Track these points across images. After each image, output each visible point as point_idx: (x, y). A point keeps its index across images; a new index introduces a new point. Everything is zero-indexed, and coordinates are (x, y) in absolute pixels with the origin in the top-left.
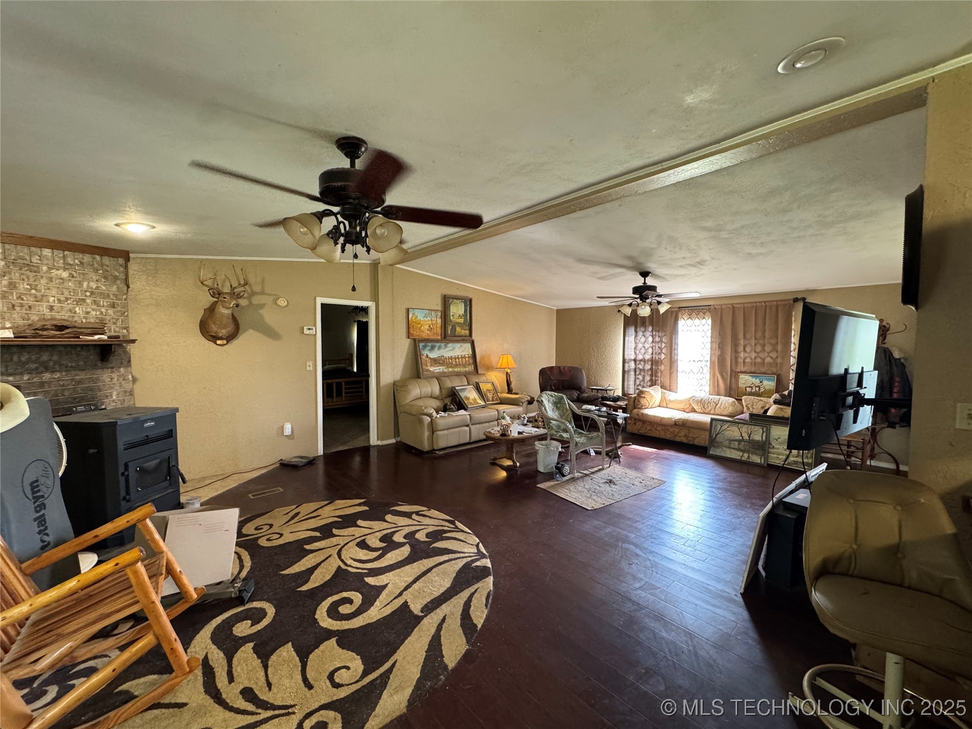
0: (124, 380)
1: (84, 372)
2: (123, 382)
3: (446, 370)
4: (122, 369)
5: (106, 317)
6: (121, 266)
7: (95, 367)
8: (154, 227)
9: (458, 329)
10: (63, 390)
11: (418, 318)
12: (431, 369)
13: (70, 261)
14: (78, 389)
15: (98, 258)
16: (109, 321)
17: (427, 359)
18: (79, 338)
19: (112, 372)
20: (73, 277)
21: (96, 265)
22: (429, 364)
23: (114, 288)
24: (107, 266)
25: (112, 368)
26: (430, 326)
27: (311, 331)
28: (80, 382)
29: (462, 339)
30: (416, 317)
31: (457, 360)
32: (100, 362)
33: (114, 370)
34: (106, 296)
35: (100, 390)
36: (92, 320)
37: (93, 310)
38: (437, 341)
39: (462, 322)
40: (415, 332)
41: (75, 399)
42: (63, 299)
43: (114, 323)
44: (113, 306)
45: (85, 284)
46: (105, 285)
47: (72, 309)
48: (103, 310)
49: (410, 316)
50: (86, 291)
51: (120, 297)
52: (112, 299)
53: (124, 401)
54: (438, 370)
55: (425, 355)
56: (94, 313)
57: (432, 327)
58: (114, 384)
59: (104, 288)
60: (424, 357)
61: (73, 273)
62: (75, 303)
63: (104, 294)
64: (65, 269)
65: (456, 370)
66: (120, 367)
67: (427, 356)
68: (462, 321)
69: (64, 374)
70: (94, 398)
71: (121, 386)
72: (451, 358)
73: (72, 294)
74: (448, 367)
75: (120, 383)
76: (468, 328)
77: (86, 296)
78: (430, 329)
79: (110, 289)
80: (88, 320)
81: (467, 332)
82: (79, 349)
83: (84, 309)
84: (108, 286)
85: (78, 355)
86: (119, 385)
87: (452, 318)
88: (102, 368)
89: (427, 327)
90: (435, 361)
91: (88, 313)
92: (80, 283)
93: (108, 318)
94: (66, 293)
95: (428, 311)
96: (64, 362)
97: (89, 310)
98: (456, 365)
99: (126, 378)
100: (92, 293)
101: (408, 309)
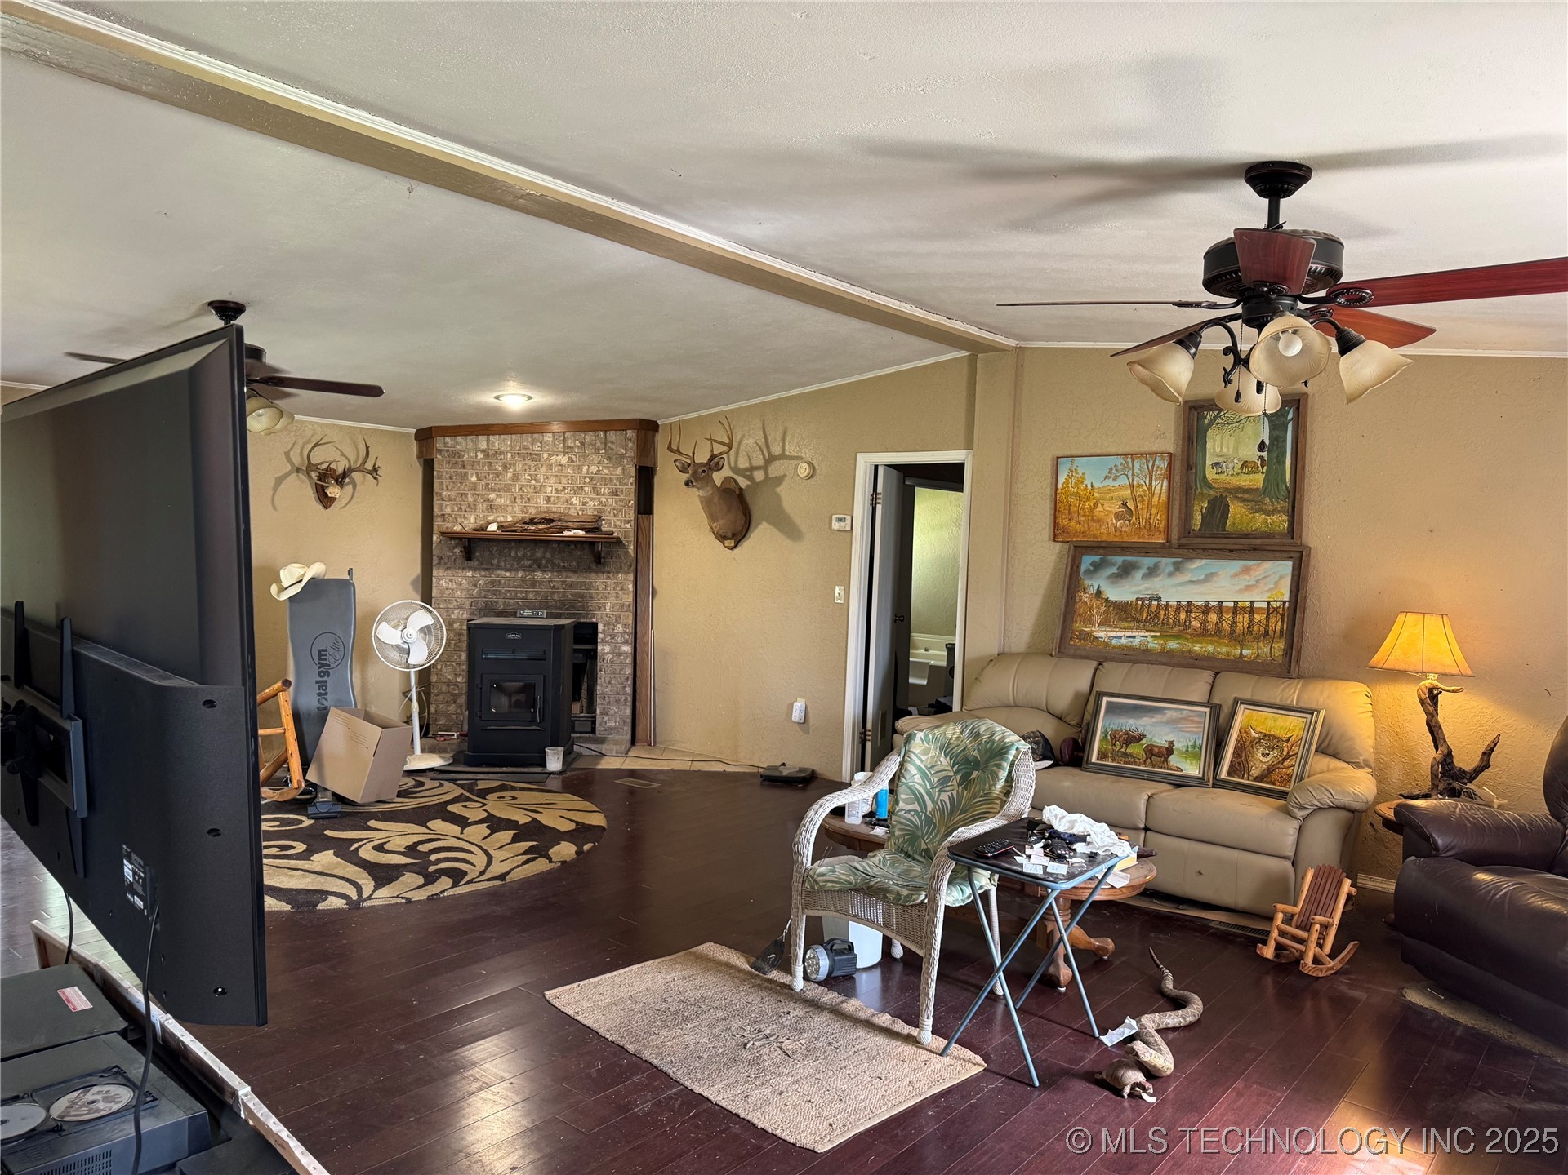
0: (622, 589)
1: (576, 575)
2: (620, 593)
3: (1154, 645)
4: (620, 575)
5: (605, 508)
6: (630, 440)
7: (588, 570)
8: (530, 398)
9: (1236, 510)
10: (553, 593)
11: (1087, 482)
12: (1101, 634)
13: (570, 443)
14: (568, 594)
15: (601, 434)
16: (609, 513)
17: (1096, 603)
18: (562, 533)
19: (608, 578)
20: (572, 461)
21: (598, 444)
22: (1096, 619)
23: (619, 470)
24: (613, 443)
25: (608, 573)
26: (1125, 505)
27: (843, 524)
28: (571, 586)
29: (1254, 547)
30: (1081, 480)
31: (1213, 617)
32: (594, 564)
33: (611, 575)
34: (607, 481)
35: (592, 598)
36: (589, 513)
37: (591, 499)
38: (1146, 550)
39: (1260, 485)
40: (1073, 523)
41: (564, 604)
42: (560, 488)
43: (615, 516)
44: (616, 493)
45: (585, 469)
46: (608, 468)
47: (569, 499)
48: (603, 499)
49: (1062, 480)
50: (585, 477)
51: (625, 481)
52: (616, 485)
53: (620, 617)
54: (1124, 641)
55: (1093, 590)
56: (592, 503)
57: (1131, 505)
58: (609, 593)
59: (606, 471)
60: (1086, 597)
61: (573, 456)
62: (572, 492)
63: (606, 479)
64: (565, 453)
65: (1197, 647)
66: (618, 573)
67: (1099, 593)
68: (1258, 480)
69: (555, 574)
70: (583, 607)
71: (617, 597)
72: (1189, 607)
73: (570, 482)
74: (1166, 635)
75: (617, 593)
76: (1283, 504)
77: (585, 483)
78: (1126, 513)
79: (614, 473)
80: (585, 512)
81: (1281, 522)
82: (573, 547)
83: (581, 499)
84: (611, 469)
85: (571, 553)
86: (614, 595)
87: (1210, 474)
88: (596, 572)
89: (1115, 507)
90: (1123, 612)
91: (584, 504)
92: (579, 468)
93: (608, 509)
94: (564, 481)
95: (1119, 461)
96: (556, 561)
97: (586, 499)
98: (1203, 634)
99: (625, 587)
100: (592, 479)
101: (1058, 458)
